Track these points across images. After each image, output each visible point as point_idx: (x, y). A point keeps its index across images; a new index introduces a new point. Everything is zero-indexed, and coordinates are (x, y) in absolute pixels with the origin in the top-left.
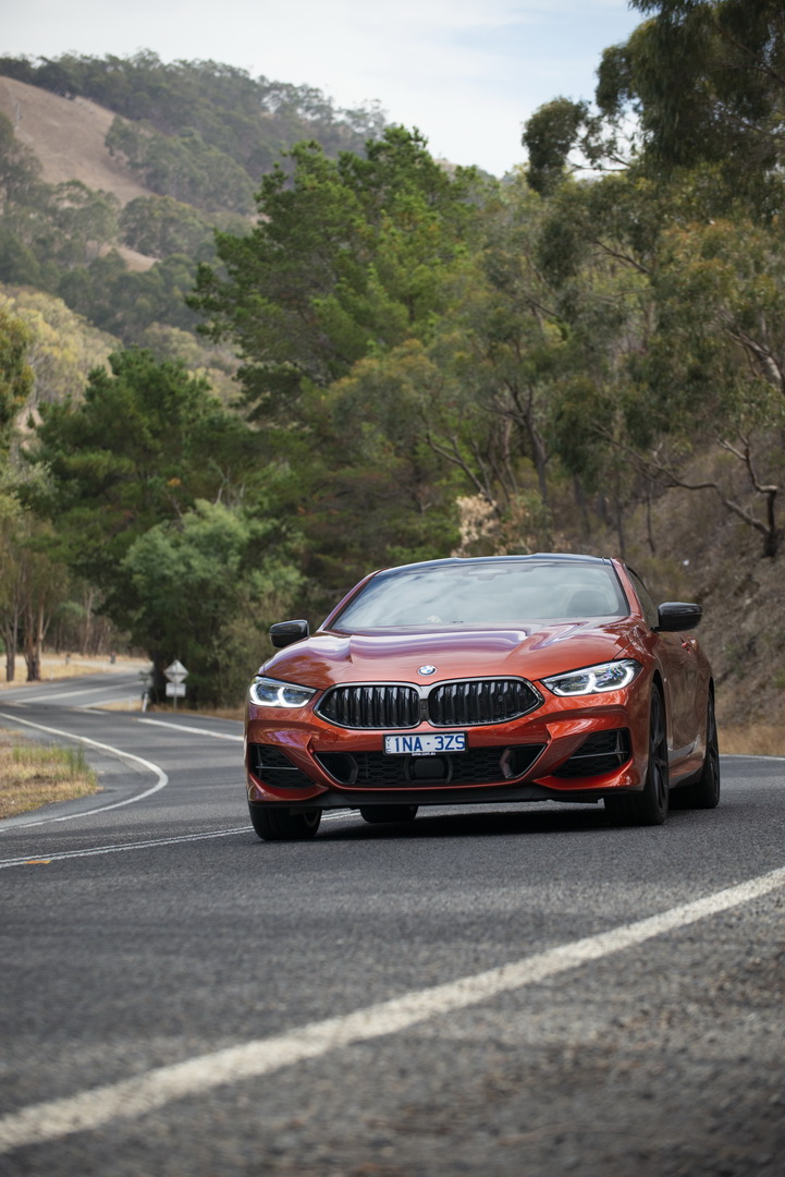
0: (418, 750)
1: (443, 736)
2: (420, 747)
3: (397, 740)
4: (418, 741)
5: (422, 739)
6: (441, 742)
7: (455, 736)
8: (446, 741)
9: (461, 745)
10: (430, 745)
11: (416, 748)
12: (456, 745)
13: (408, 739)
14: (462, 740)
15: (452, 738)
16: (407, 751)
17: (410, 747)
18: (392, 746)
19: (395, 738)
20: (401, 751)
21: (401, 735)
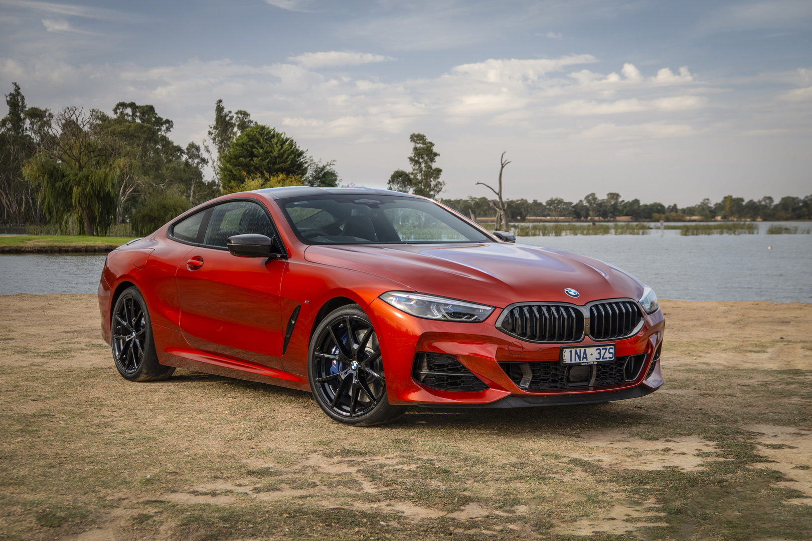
0: (585, 360)
1: (601, 348)
2: (586, 358)
3: (571, 351)
4: (585, 352)
5: (588, 350)
6: (599, 353)
7: (608, 347)
8: (603, 351)
9: (611, 356)
10: (593, 355)
11: (583, 358)
12: (608, 354)
13: (578, 350)
14: (612, 351)
15: (606, 349)
16: (578, 361)
17: (579, 358)
18: (568, 356)
19: (570, 350)
20: (573, 361)
21: (573, 348)
